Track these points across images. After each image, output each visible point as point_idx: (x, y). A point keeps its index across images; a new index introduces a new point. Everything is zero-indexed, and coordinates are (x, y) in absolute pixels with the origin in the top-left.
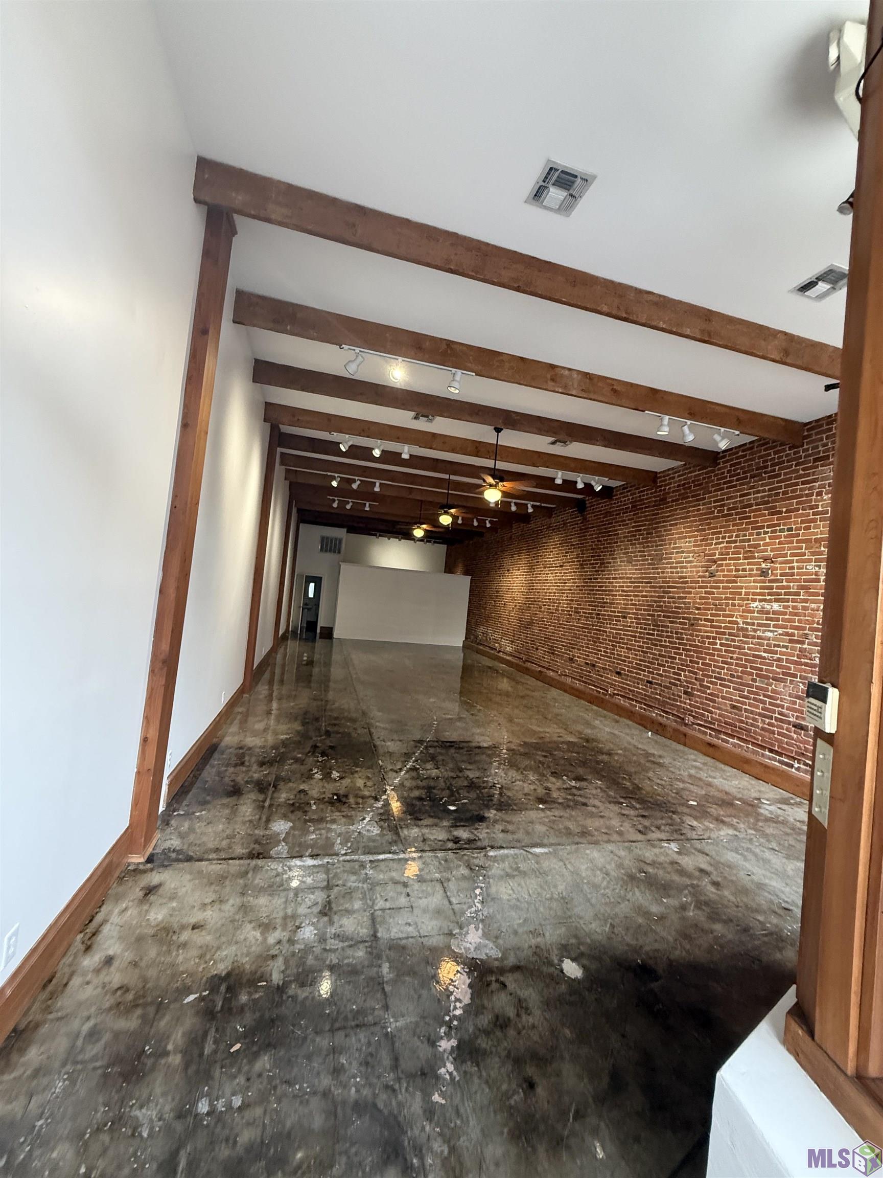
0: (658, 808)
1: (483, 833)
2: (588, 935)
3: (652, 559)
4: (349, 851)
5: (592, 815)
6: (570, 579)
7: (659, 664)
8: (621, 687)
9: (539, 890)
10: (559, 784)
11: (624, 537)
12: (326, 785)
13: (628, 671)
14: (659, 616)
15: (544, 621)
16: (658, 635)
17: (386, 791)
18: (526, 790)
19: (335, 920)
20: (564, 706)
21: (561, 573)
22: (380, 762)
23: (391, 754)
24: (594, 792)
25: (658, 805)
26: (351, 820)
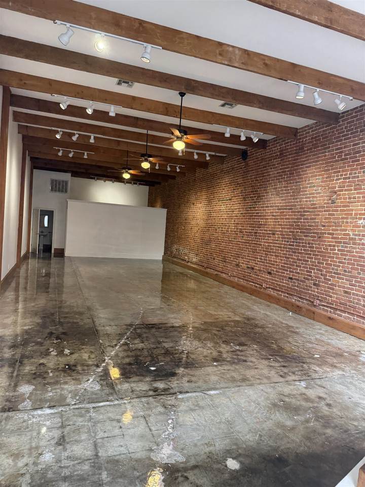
0: (294, 361)
1: (174, 384)
2: (244, 442)
3: (293, 192)
4: (78, 402)
5: (249, 368)
6: (236, 209)
7: (297, 266)
8: (272, 283)
9: (212, 417)
10: (228, 348)
11: (275, 177)
12: (60, 359)
13: (276, 271)
14: (297, 232)
15: (219, 239)
16: (296, 246)
17: (104, 361)
18: (205, 354)
19: (67, 448)
20: (232, 297)
21: (230, 205)
22: (101, 341)
23: (108, 335)
24: (252, 353)
25: (294, 359)
26: (78, 381)
